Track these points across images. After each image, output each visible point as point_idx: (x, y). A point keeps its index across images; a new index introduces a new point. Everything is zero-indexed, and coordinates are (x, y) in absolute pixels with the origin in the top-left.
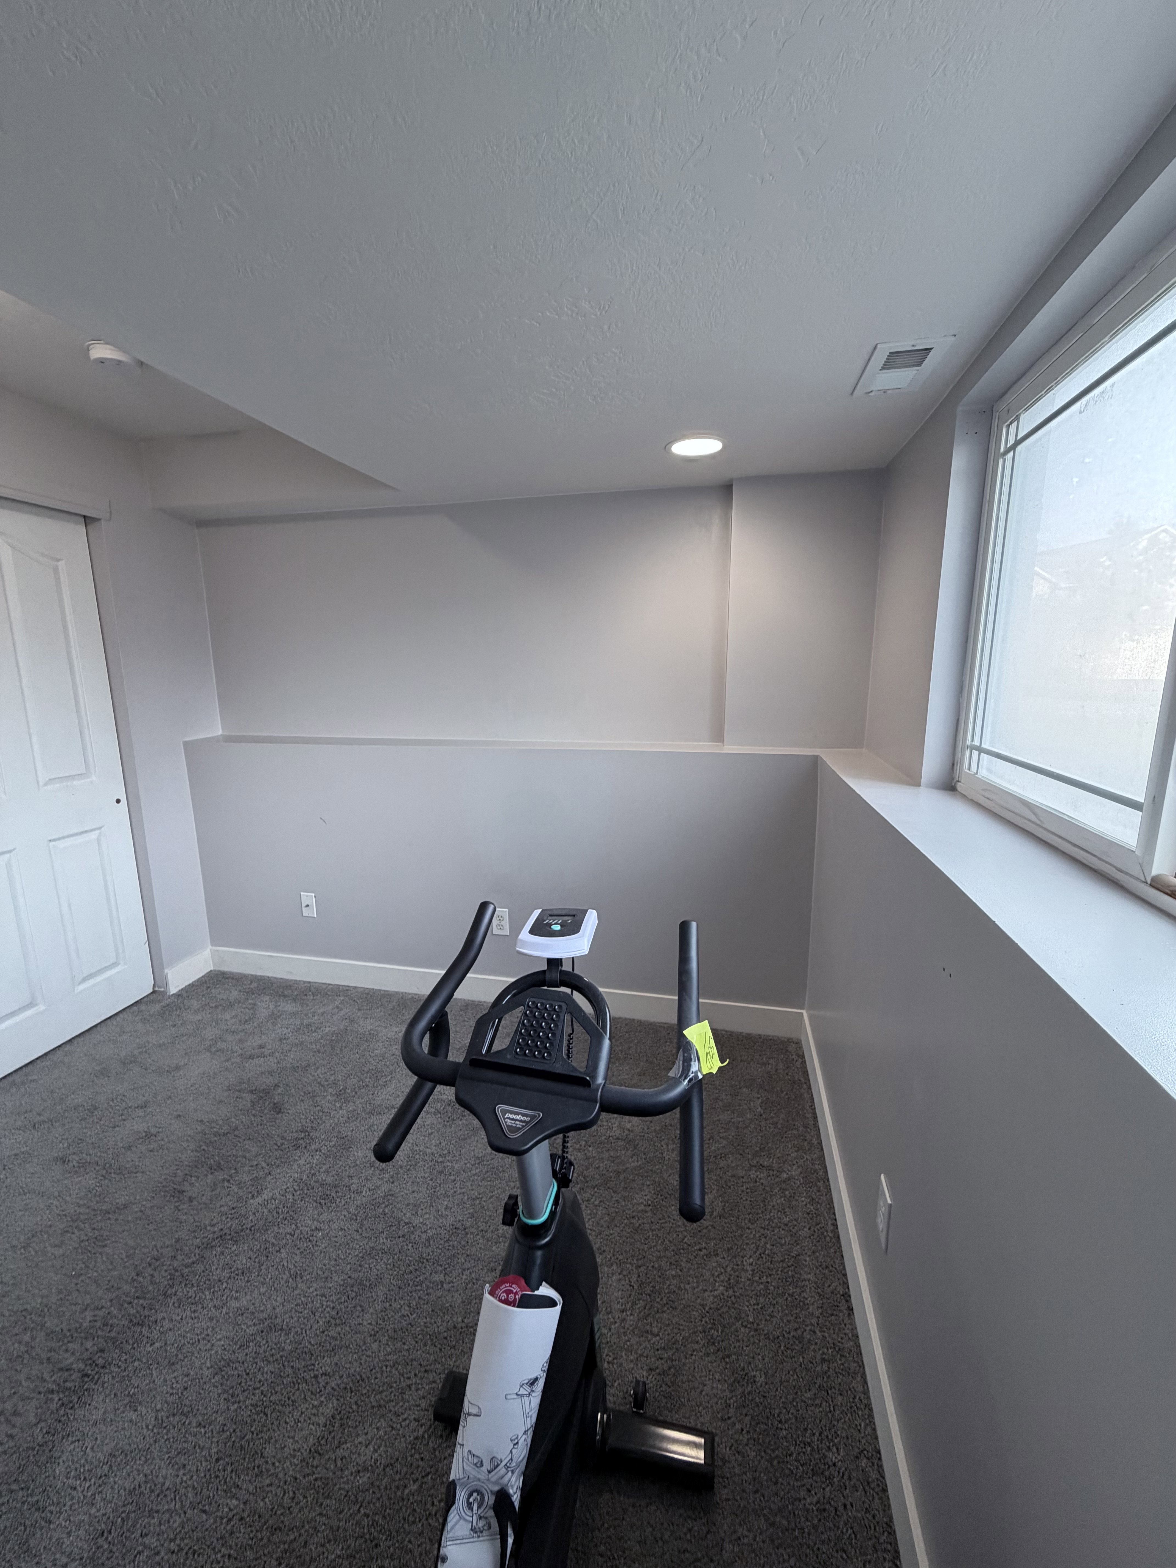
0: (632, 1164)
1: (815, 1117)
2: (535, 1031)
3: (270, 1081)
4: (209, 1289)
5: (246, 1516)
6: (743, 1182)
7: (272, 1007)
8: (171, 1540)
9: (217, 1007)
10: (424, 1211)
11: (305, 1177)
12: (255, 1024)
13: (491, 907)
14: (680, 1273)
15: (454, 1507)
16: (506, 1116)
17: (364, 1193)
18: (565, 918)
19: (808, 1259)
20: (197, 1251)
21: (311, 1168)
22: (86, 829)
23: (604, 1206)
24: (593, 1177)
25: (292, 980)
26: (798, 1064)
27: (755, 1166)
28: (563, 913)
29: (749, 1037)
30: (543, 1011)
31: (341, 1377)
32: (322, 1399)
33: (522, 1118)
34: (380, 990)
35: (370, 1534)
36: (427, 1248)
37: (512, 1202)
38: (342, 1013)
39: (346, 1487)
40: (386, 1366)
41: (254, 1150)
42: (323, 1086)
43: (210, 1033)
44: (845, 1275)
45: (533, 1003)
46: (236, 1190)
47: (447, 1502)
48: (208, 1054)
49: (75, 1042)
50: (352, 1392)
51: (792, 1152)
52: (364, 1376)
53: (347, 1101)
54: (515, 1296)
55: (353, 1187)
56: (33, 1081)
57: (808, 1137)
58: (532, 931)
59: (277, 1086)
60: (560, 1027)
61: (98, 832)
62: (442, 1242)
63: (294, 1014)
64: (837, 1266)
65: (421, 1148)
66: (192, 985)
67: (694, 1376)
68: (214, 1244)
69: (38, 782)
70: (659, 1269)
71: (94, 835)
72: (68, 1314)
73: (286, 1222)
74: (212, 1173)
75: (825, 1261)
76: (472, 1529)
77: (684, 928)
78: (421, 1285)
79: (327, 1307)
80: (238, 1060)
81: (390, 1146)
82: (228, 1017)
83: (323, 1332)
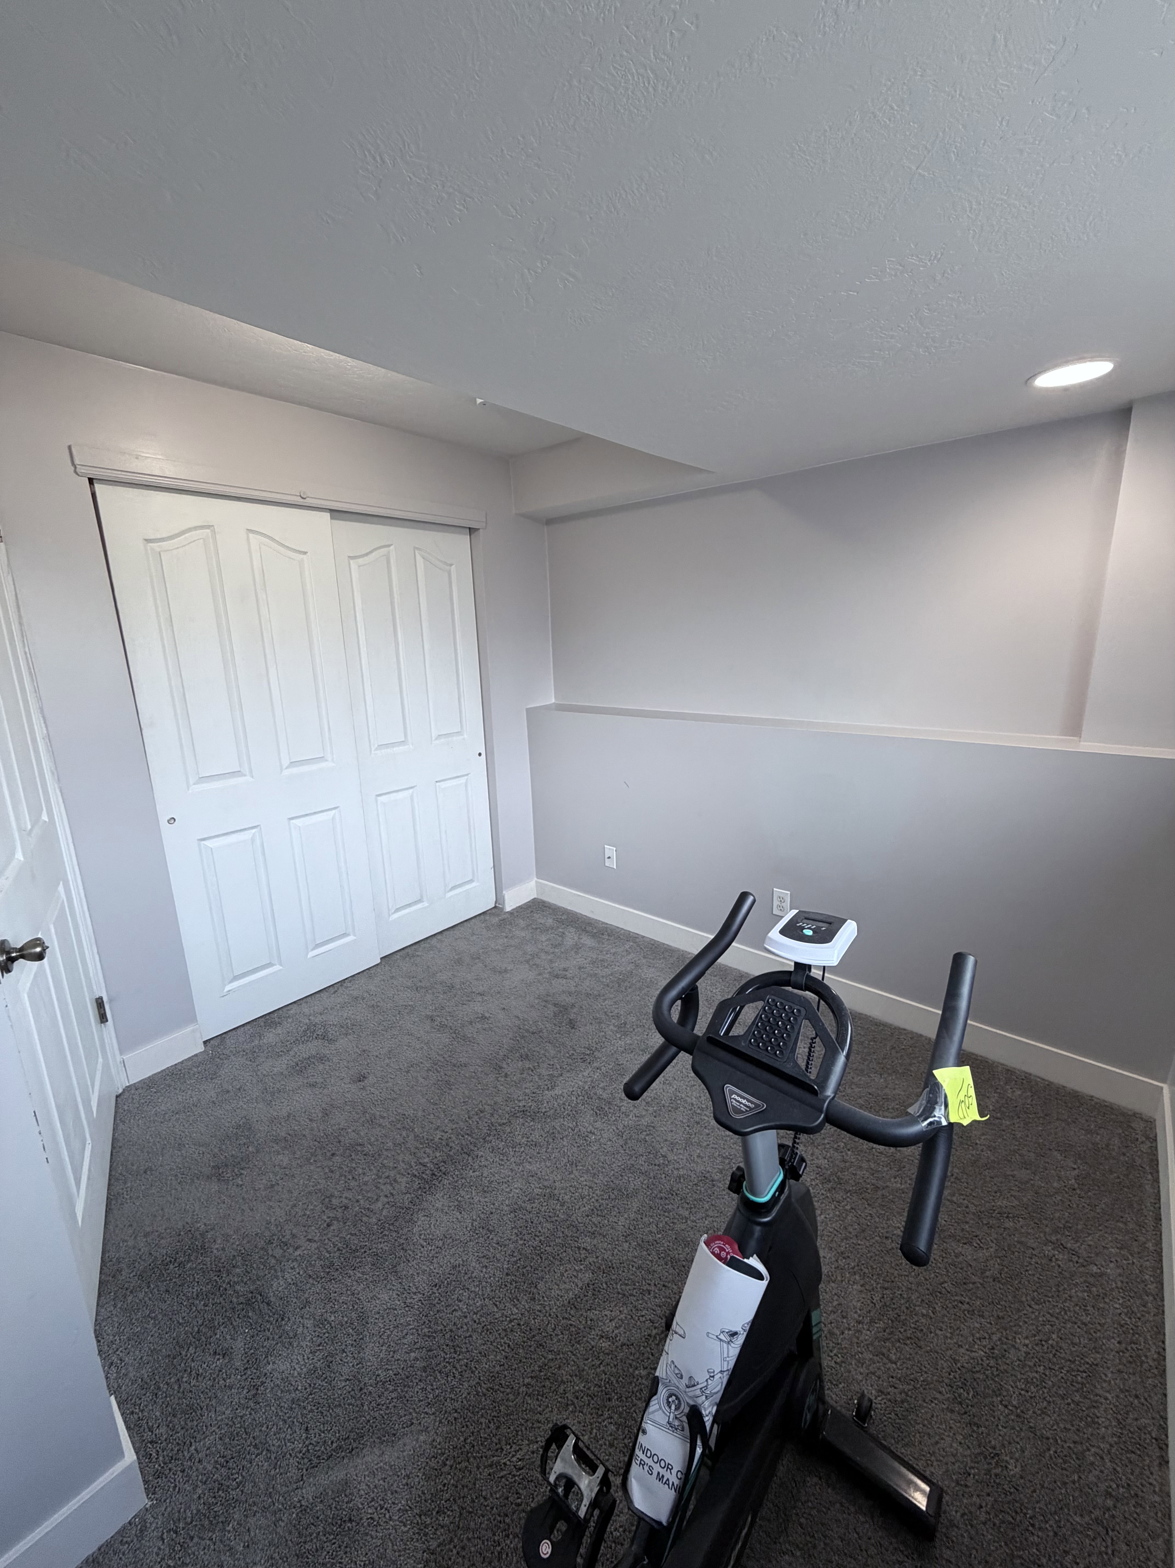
0: (894, 1185)
1: (1158, 1219)
2: (771, 1028)
3: (570, 1000)
4: (513, 1148)
5: (522, 1323)
6: (1032, 1254)
7: (576, 938)
8: (476, 1313)
9: (536, 929)
10: (679, 1151)
11: (586, 1088)
12: (562, 950)
13: (751, 899)
14: (932, 1314)
15: (655, 1397)
16: (733, 1097)
17: (631, 1117)
18: (821, 924)
19: (1110, 1375)
20: (507, 1116)
21: (592, 1081)
22: (459, 775)
23: (855, 1213)
24: (847, 1182)
25: (593, 919)
26: (1145, 1148)
27: (1053, 1243)
28: (820, 918)
29: (1076, 1096)
30: (781, 1011)
31: (597, 1257)
32: (582, 1267)
33: (747, 1103)
34: (664, 944)
35: (606, 1388)
36: (677, 1183)
37: (739, 1173)
38: (630, 957)
39: (592, 1343)
40: (633, 1266)
41: (552, 1052)
42: (608, 1016)
43: (530, 949)
44: (1165, 1419)
45: (773, 1000)
46: (537, 1080)
47: (651, 1390)
48: (527, 966)
49: (445, 933)
50: (604, 1273)
51: (1113, 1248)
52: (614, 1265)
53: (625, 1034)
54: (727, 1255)
55: (623, 1109)
56: (418, 956)
57: (1142, 1239)
58: (783, 932)
59: (573, 1006)
60: (796, 1031)
61: (466, 777)
62: (691, 1184)
63: (592, 949)
64: (1154, 1403)
65: (683, 1096)
66: (520, 907)
67: (930, 1423)
68: (518, 1115)
69: (431, 737)
70: (909, 1300)
71: (463, 780)
72: (427, 1128)
73: (569, 1118)
74: (522, 1060)
75: (1134, 1389)
76: (668, 1422)
77: (958, 961)
78: (669, 1213)
79: (593, 1197)
80: (547, 976)
81: (637, 1088)
82: (544, 939)
83: (588, 1216)
